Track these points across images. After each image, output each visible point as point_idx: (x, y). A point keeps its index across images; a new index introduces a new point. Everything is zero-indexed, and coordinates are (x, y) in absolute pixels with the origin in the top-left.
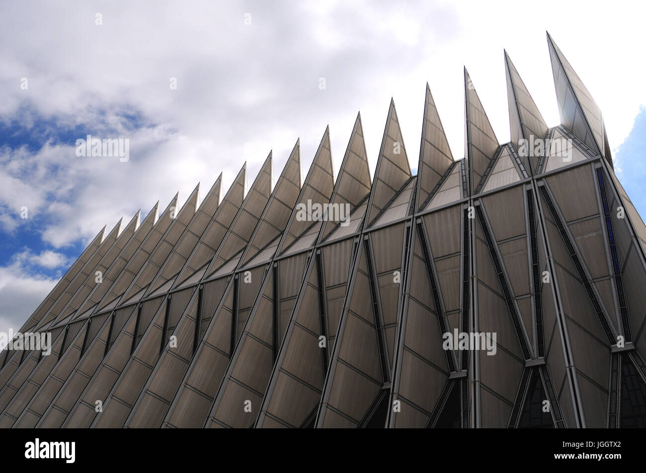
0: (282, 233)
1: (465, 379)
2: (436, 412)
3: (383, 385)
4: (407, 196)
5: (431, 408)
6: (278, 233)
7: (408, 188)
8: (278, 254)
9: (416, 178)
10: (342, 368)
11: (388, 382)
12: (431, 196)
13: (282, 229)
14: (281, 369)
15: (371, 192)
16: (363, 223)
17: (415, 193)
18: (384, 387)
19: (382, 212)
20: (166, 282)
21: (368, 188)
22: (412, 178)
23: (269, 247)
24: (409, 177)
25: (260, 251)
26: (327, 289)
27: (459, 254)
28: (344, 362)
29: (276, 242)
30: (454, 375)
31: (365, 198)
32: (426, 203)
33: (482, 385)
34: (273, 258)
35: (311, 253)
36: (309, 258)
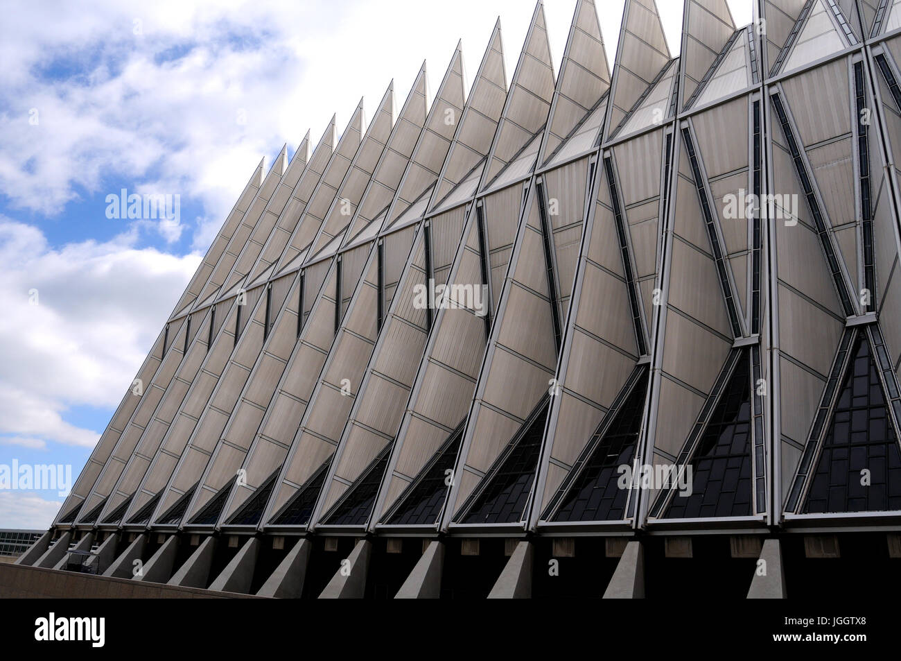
0: (486, 158)
1: (757, 346)
2: (715, 392)
3: (639, 359)
4: (665, 89)
5: (707, 388)
6: (480, 158)
7: (666, 76)
8: (481, 188)
9: (678, 60)
10: (582, 339)
11: (646, 355)
12: (702, 85)
13: (485, 153)
14: (497, 344)
15: (610, 88)
16: (602, 134)
17: (678, 82)
18: (640, 362)
19: (628, 116)
20: (333, 239)
21: (606, 82)
22: (671, 61)
23: (468, 179)
24: (667, 61)
25: (457, 186)
26: (554, 232)
27: (746, 169)
28: (584, 331)
29: (479, 171)
30: (740, 342)
31: (603, 98)
32: (695, 96)
33: (782, 353)
34: (476, 194)
35: (529, 183)
36: (526, 190)
